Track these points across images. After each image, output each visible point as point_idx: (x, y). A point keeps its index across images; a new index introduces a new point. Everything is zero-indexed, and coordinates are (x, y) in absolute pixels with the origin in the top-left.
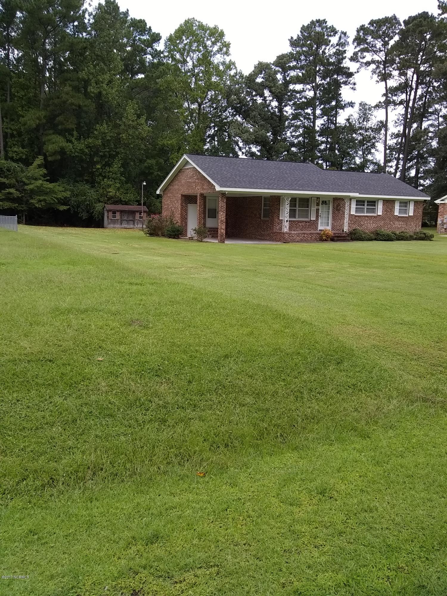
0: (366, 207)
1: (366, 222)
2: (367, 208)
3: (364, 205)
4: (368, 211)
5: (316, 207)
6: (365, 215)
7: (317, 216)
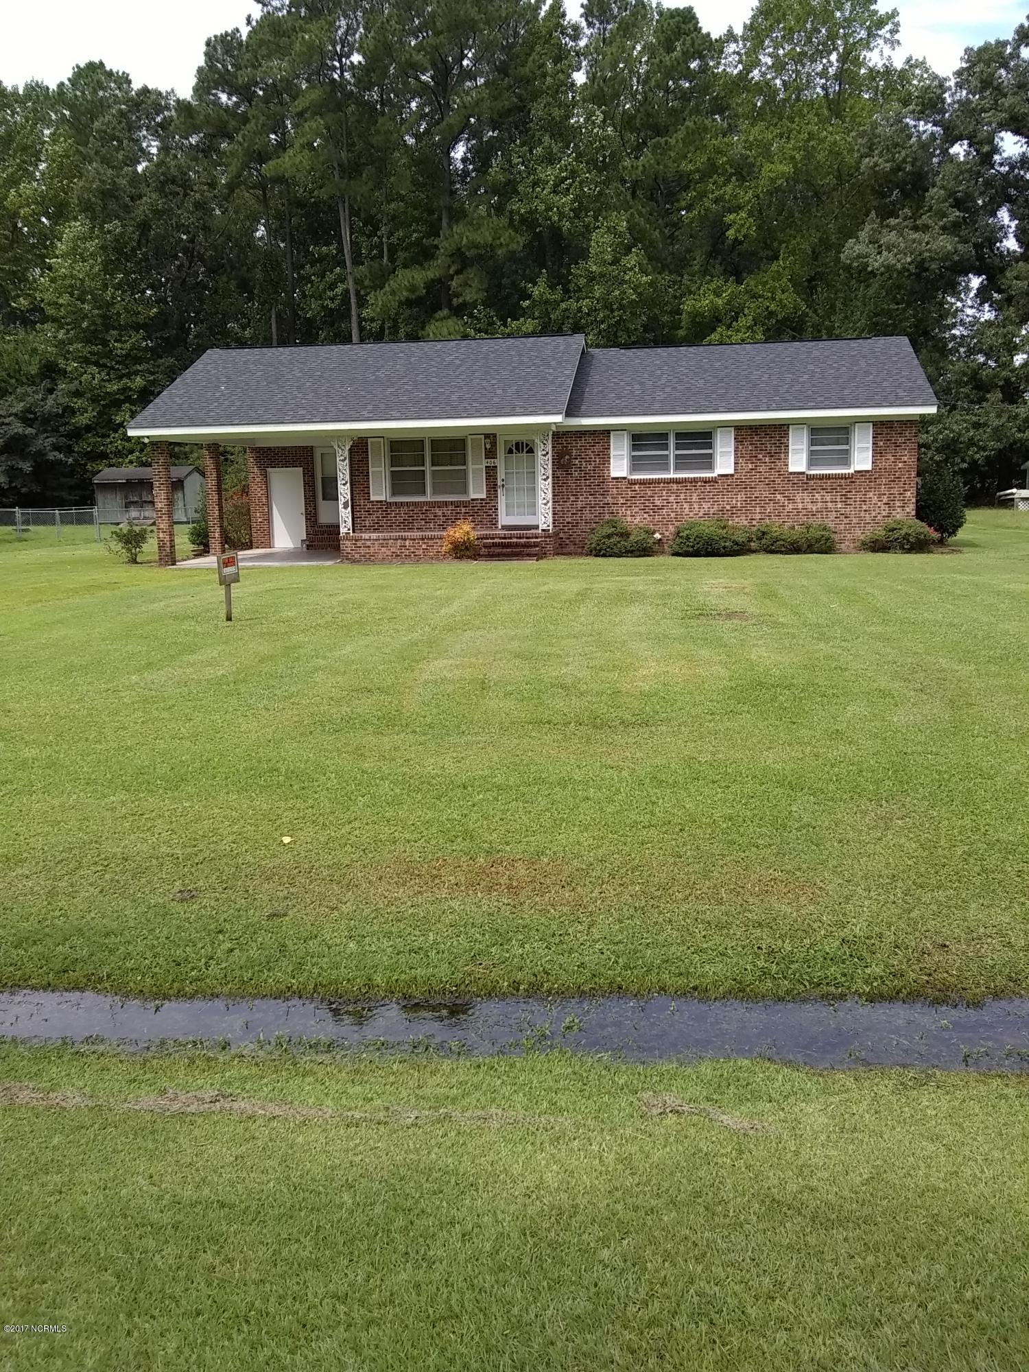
0: (672, 452)
1: (672, 499)
2: (677, 456)
3: (666, 447)
4: (682, 463)
5: (485, 463)
6: (672, 475)
7: (492, 487)
